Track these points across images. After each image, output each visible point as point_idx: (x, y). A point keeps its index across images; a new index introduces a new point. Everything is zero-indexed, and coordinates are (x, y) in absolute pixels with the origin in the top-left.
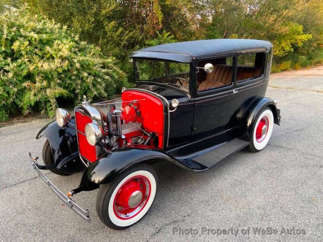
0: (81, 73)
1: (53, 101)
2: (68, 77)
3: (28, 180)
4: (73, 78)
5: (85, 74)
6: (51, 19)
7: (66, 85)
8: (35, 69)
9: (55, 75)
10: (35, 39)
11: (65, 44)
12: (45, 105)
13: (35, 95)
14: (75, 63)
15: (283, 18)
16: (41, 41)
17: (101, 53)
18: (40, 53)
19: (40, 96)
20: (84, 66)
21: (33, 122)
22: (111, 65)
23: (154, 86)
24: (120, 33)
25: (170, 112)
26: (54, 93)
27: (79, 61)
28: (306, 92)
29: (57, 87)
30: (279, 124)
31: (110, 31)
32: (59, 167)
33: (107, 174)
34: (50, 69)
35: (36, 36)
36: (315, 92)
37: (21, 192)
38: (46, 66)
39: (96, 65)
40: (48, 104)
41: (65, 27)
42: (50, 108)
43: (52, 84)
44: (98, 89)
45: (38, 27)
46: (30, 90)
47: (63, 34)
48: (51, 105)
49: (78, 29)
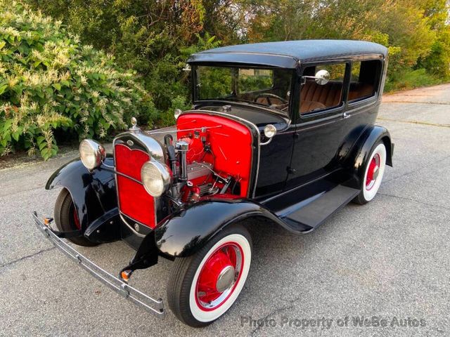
0: (89, 93)
1: (48, 134)
2: (69, 97)
3: (30, 256)
4: (77, 99)
5: (96, 94)
6: (37, 10)
7: (67, 110)
8: (18, 84)
9: (50, 93)
10: (16, 37)
11: (61, 47)
12: (35, 141)
13: (19, 124)
14: (79, 77)
15: (365, 22)
16: (24, 42)
17: (115, 64)
18: (23, 60)
19: (27, 126)
20: (94, 82)
21: (16, 167)
22: (131, 82)
23: (230, 106)
24: (143, 35)
25: (262, 146)
26: (49, 121)
27: (85, 74)
28: (400, 123)
29: (53, 113)
30: (391, 166)
31: (126, 31)
32: (88, 233)
33: (186, 244)
34: (41, 85)
35: (16, 33)
36: (412, 124)
37: (23, 275)
38: (35, 80)
39: (110, 81)
40: (40, 140)
41: (59, 23)
42: (44, 144)
43: (46, 108)
44: (114, 117)
45: (18, 21)
46: (11, 116)
47: (57, 33)
48: (45, 141)
49: (78, 26)
